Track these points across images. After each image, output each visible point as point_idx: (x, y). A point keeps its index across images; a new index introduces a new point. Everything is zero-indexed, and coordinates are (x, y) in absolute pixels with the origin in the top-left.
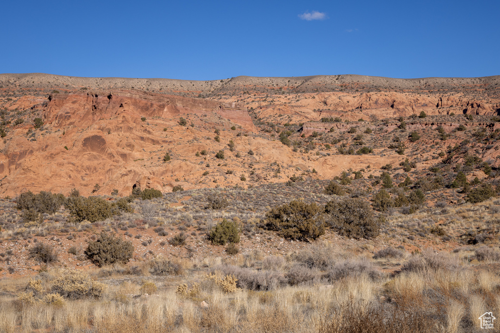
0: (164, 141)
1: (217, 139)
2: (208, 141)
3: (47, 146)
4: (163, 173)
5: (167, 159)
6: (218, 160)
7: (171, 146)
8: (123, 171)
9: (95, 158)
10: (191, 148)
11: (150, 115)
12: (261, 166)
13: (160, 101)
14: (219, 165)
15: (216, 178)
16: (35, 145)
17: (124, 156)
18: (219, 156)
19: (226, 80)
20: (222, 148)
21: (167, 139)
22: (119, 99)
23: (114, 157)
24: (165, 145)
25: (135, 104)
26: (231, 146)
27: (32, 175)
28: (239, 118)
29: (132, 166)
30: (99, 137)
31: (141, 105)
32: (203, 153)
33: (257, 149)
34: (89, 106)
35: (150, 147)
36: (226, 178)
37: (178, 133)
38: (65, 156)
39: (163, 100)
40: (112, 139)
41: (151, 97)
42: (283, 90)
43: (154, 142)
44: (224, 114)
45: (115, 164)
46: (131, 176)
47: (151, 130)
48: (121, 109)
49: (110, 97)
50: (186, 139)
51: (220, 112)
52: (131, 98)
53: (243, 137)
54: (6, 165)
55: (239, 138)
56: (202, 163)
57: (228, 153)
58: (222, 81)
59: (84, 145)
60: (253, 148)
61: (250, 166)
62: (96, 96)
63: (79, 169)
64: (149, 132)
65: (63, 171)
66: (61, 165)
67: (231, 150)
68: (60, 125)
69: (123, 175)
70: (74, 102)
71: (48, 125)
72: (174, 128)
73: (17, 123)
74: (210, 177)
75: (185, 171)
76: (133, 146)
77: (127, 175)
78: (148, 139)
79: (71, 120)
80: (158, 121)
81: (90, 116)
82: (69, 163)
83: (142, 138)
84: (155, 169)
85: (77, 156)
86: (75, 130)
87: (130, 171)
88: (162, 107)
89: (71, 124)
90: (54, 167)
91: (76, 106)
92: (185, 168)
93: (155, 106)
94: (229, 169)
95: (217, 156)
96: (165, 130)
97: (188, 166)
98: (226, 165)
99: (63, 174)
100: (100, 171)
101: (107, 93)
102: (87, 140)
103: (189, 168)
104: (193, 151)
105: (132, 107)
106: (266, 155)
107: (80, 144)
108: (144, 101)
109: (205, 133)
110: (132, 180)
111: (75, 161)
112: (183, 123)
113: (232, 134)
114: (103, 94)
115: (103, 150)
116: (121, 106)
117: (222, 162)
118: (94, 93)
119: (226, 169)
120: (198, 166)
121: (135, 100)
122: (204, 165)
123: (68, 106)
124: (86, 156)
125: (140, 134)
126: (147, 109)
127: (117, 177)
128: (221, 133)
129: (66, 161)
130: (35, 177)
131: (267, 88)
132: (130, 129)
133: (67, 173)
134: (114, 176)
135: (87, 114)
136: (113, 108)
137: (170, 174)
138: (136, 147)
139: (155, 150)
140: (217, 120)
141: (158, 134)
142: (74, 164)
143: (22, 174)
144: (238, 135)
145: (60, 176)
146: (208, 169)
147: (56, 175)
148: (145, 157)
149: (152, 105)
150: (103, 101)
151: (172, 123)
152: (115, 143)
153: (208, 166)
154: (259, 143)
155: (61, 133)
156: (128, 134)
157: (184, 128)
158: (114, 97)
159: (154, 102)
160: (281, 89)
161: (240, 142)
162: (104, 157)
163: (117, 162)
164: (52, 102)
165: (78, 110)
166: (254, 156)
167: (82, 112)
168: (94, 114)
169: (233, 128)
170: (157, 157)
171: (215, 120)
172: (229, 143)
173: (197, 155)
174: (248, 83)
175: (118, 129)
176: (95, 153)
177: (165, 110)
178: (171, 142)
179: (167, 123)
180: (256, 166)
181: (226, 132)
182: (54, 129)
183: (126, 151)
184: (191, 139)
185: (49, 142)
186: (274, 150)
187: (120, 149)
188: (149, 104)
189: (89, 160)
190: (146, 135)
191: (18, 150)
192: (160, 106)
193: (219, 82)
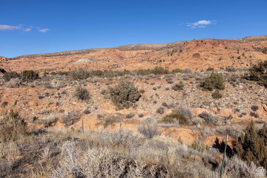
0: (219, 54)
1: (238, 53)
2: (235, 53)
3: (183, 57)
4: (218, 64)
5: (220, 59)
6: (238, 59)
7: (222, 56)
8: (205, 64)
9: (197, 60)
10: (229, 56)
11: (215, 46)
12: (255, 61)
13: (218, 41)
14: (238, 61)
15: (237, 65)
16: (179, 57)
17: (206, 59)
18: (239, 58)
19: (244, 38)
20: (240, 55)
21: (220, 53)
22: (205, 42)
23: (202, 59)
24: (220, 55)
25: (210, 43)
26: (243, 55)
27: (177, 66)
28: (246, 46)
29: (208, 62)
30: (198, 54)
31: (212, 43)
32: (233, 57)
33: (253, 55)
34: (196, 45)
35: (214, 56)
36: (241, 65)
37: (224, 51)
38: (187, 60)
39: (219, 41)
40: (202, 54)
41: (216, 41)
42: (264, 39)
43: (216, 54)
44: (241, 44)
45: (203, 62)
46: (208, 65)
47: (215, 51)
48: (206, 45)
49: (202, 41)
50: (227, 53)
52: (209, 41)
53: (248, 52)
54: (171, 63)
55: (246, 52)
56: (232, 60)
57: (242, 57)
58: (242, 38)
59: (193, 56)
60: (251, 55)
61: (250, 61)
62: (198, 41)
63: (191, 63)
64: (214, 52)
65: (187, 64)
66: (186, 62)
67: (243, 56)
68: (187, 51)
69: (205, 65)
70: (191, 44)
71: (184, 51)
72: (223, 50)
73: (176, 52)
74: (235, 65)
75: (226, 63)
76: (209, 56)
77: (206, 65)
78: (214, 53)
79: (190, 49)
80: (218, 48)
81: (196, 48)
82: (188, 62)
83: (212, 54)
84: (216, 63)
85: (191, 60)
86: (191, 52)
87: (207, 64)
88: (219, 43)
89: (190, 50)
90: (184, 63)
91: (192, 45)
92: (226, 62)
93: (217, 43)
94: (242, 62)
95: (238, 58)
96: (220, 51)
97: (227, 62)
98: (241, 61)
99: (186, 65)
100: (198, 64)
101: (201, 40)
102: (194, 55)
103: (228, 62)
104: (229, 57)
105: (209, 44)
106: (257, 57)
108: (213, 42)
109: (234, 51)
110: (208, 66)
111: (190, 61)
112: (226, 48)
113: (244, 51)
114: (200, 41)
115: (199, 57)
116: (206, 44)
117: (240, 60)
118: (197, 41)
119: (241, 62)
120: (231, 62)
121: (210, 42)
122: (233, 61)
123: (189, 45)
124: (194, 60)
125: (211, 52)
126: (214, 44)
127: (203, 66)
128: (240, 51)
129: (187, 61)
130: (178, 66)
131: (258, 39)
132: (208, 51)
133: (187, 65)
134: (202, 65)
135: (195, 47)
136: (203, 45)
137: (221, 64)
138: (210, 56)
139: (216, 57)
140: (239, 47)
141: (217, 52)
142: (190, 62)
143: (174, 65)
144: (246, 51)
145: (186, 66)
146: (234, 63)
147: (184, 65)
148: (213, 60)
149: (216, 43)
150: (200, 43)
151: (222, 48)
152: (203, 55)
153: (234, 61)
154: (254, 53)
155: (187, 53)
156: (207, 52)
157: (226, 50)
158: (203, 42)
159: (216, 42)
160: (263, 39)
161: (247, 53)
162: (199, 60)
163: (203, 61)
164: (185, 44)
165: (192, 46)
166: (252, 58)
167: (193, 47)
168: (197, 47)
169: (244, 49)
170: (217, 59)
171: (238, 46)
172: (242, 54)
173: (231, 58)
174: (251, 38)
175: (204, 51)
176: (196, 59)
177: (220, 44)
178: (222, 54)
179: (221, 48)
180: (252, 61)
181: (242, 50)
182: (185, 52)
183: (207, 58)
184: (229, 53)
185: (183, 56)
186: (260, 56)
187: (205, 57)
188: (215, 43)
189: (195, 61)
190: (213, 53)
191: (174, 59)
192: (218, 43)
193: (242, 39)
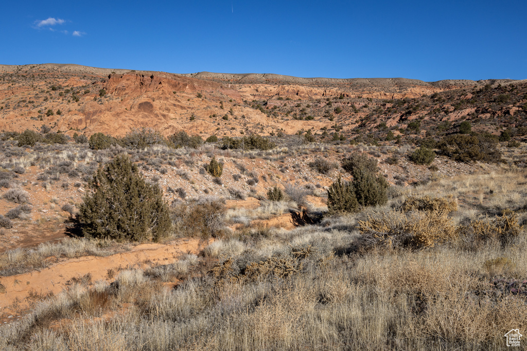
0: (189, 108)
1: (222, 107)
2: (216, 108)
3: (111, 108)
4: (191, 128)
5: (192, 119)
6: (224, 120)
7: (193, 111)
8: (166, 126)
9: (147, 117)
10: (206, 113)
11: (178, 90)
12: (251, 125)
13: (184, 81)
14: (225, 124)
15: (225, 132)
16: (103, 107)
17: (164, 116)
18: (225, 118)
19: (194, 74)
20: (226, 113)
21: (190, 106)
22: (158, 79)
23: (158, 116)
24: (189, 110)
25: (169, 82)
26: (231, 112)
27: (106, 126)
28: (233, 95)
29: (171, 123)
30: (149, 103)
31: (172, 83)
32: (214, 116)
33: (247, 114)
34: (138, 83)
35: (180, 111)
36: (231, 132)
37: (197, 103)
38: (127, 115)
39: (186, 81)
40: (157, 104)
41: (178, 79)
43: (182, 108)
44: (223, 91)
45: (159, 121)
46: (170, 129)
47: (180, 100)
48: (161, 86)
49: (152, 77)
50: (203, 107)
51: (221, 90)
52: (166, 78)
53: (238, 107)
54: (84, 120)
55: (235, 107)
56: (214, 122)
57: (230, 117)
58: (191, 75)
59: (139, 108)
60: (245, 114)
61: (245, 125)
62: (143, 76)
63: (136, 123)
64: (179, 101)
65: (126, 124)
66: (124, 120)
67: (232, 115)
68: (119, 95)
69: (166, 128)
70: (128, 80)
71: (109, 94)
72: (194, 99)
73: (85, 93)
74: (221, 132)
75: (205, 127)
76: (170, 110)
77: (168, 128)
78: (178, 105)
79: (127, 92)
80: (184, 94)
81: (139, 89)
82: (130, 119)
83: (174, 105)
84: (185, 125)
85: (134, 115)
86: (130, 98)
87: (170, 126)
88: (185, 85)
89: (126, 94)
90: (120, 121)
91: (129, 82)
92: (204, 125)
93: (181, 85)
94: (233, 126)
95: (224, 118)
96: (189, 100)
97: (206, 124)
98: (230, 124)
99: (126, 126)
100: (150, 125)
101: (150, 74)
102: (141, 105)
103: (207, 125)
104: (208, 114)
105: (167, 84)
106: (253, 119)
107: (137, 107)
108: (174, 81)
109: (214, 103)
110: (172, 132)
111: (133, 118)
112: (199, 96)
113: (230, 105)
114: (147, 75)
115: (151, 111)
116: (160, 83)
117: (227, 122)
118: (141, 74)
119: (230, 126)
120: (212, 124)
121: (169, 80)
122: (216, 124)
123: (124, 82)
124: (140, 115)
125: (173, 102)
126: (176, 86)
127: (162, 129)
128: (224, 104)
129: (127, 118)
130: (108, 128)
131: (221, 80)
132: (167, 99)
133: (128, 126)
134: (160, 129)
135: (137, 87)
136: (155, 84)
137: (195, 129)
138: (171, 110)
139: (183, 113)
140: (220, 95)
141: (184, 103)
142: (133, 120)
143: (99, 126)
144: (234, 105)
145: (124, 128)
146: (219, 126)
147: (122, 127)
148: (178, 118)
149: (179, 83)
150: (148, 80)
151: (192, 96)
152: (158, 107)
153: (219, 124)
154: (248, 111)
155: (120, 100)
156: (166, 102)
157: (200, 99)
158: (155, 78)
159: (180, 82)
161: (236, 110)
162: (152, 116)
163: (161, 119)
164: (111, 79)
165: (131, 85)
166: (246, 119)
167: (133, 86)
168: (141, 88)
169: (231, 101)
170: (186, 117)
171: (219, 95)
172: (229, 110)
173: (210, 117)
174: (209, 76)
175: (159, 98)
176: (146, 113)
177: (187, 87)
178: (193, 108)
179: (190, 96)
180: (248, 125)
181: (227, 103)
182: (115, 97)
183: (165, 113)
184: (205, 106)
185: (112, 105)
186: (257, 116)
187: (161, 112)
188: (177, 83)
189: (143, 117)
190: (177, 103)
191: (91, 110)
192: (184, 85)
